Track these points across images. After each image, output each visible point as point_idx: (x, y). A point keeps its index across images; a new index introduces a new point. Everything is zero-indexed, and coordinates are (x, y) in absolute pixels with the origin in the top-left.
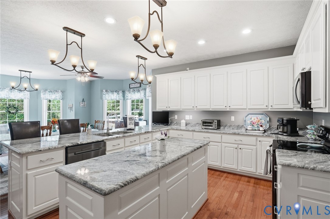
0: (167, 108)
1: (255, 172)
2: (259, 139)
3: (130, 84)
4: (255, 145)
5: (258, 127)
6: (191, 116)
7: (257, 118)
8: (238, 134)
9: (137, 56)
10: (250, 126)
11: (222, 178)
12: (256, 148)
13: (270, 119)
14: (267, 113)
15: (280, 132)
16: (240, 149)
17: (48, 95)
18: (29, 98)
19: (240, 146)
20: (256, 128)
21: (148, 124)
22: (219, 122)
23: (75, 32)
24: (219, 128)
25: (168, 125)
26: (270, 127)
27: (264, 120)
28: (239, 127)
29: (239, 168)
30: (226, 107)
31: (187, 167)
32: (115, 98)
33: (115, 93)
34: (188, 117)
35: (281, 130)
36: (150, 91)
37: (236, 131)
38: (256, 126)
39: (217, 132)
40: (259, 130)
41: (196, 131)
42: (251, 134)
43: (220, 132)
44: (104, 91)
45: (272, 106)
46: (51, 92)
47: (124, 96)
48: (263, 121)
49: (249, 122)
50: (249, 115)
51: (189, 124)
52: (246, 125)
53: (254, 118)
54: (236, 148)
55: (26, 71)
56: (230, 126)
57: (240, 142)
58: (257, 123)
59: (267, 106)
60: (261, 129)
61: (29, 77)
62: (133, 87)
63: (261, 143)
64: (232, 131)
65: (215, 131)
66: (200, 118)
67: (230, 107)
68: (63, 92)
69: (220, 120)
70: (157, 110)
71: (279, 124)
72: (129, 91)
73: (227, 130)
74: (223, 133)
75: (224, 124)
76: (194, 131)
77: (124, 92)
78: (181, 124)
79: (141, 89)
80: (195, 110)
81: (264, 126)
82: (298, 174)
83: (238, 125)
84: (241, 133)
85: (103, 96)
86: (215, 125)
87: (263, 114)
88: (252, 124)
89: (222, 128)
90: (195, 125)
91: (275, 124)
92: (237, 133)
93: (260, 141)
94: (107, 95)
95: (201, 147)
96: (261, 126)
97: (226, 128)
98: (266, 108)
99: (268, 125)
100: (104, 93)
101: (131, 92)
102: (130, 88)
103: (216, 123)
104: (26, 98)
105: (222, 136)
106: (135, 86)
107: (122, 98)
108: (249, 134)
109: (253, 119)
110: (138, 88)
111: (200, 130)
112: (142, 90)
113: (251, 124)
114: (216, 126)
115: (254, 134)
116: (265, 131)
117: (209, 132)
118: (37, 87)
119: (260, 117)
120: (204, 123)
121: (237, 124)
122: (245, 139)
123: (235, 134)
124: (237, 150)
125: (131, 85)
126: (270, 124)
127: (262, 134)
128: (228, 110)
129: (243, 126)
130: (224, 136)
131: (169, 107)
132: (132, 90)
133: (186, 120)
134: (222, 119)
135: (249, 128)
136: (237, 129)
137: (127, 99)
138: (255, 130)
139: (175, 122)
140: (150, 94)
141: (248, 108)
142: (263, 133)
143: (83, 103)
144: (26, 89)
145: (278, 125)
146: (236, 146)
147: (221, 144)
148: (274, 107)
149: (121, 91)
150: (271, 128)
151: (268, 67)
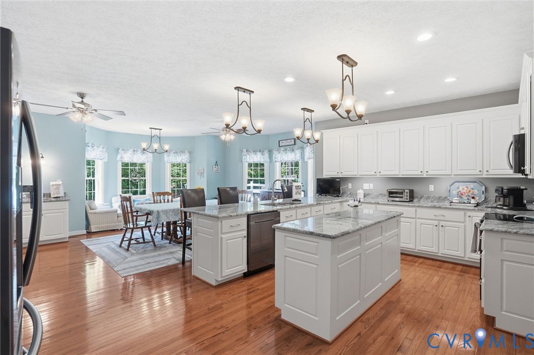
0: (338, 174)
1: (463, 256)
2: (469, 213)
3: (279, 141)
4: (463, 221)
5: (468, 199)
6: (371, 185)
7: (468, 187)
8: (440, 207)
9: (302, 109)
10: (456, 198)
11: (417, 264)
12: (465, 225)
13: (486, 188)
14: (480, 181)
15: (500, 205)
16: (442, 226)
17: (173, 157)
18: (152, 161)
19: (442, 223)
20: (465, 200)
21: (307, 196)
22: (412, 192)
23: (245, 90)
24: (412, 201)
25: (338, 196)
26: (485, 198)
27: (478, 190)
28: (440, 199)
29: (440, 252)
30: (421, 172)
31: (381, 235)
32: (259, 160)
33: (258, 153)
34: (366, 186)
35: (501, 203)
36: (311, 151)
37: (437, 204)
38: (466, 198)
39: (410, 204)
40: (470, 203)
41: (380, 204)
42: (457, 207)
43: (413, 205)
44: (245, 150)
45: (487, 171)
46: (177, 153)
47: (270, 157)
48: (476, 191)
49: (455, 193)
50: (456, 184)
51: (369, 194)
52: (451, 195)
53: (463, 188)
54: (436, 226)
55: (156, 129)
56: (427, 198)
57: (442, 218)
58: (466, 194)
59: (480, 171)
60: (473, 201)
61: (159, 136)
62: (283, 144)
63: (471, 219)
64: (430, 204)
65: (407, 204)
66: (385, 188)
67: (427, 172)
68: (190, 153)
69: (413, 190)
70: (324, 176)
71: (497, 195)
72: (278, 150)
73: (422, 203)
74: (419, 206)
75: (419, 195)
76: (378, 203)
77: (270, 152)
78: (358, 195)
79: (296, 147)
80: (378, 176)
81: (477, 198)
82: (502, 238)
83: (440, 197)
84: (444, 206)
85: (244, 157)
86: (406, 196)
87: (475, 182)
88: (460, 195)
89: (415, 200)
90: (377, 196)
91: (493, 195)
92: (438, 206)
93: (469, 217)
94: (248, 157)
95: (394, 217)
96: (473, 198)
97: (422, 200)
98: (479, 173)
99: (484, 196)
100: (245, 154)
101: (281, 152)
102: (279, 146)
103: (408, 194)
104: (149, 161)
105: (416, 210)
106: (288, 144)
107: (268, 160)
108: (454, 207)
109: (461, 189)
110: (291, 146)
111: (385, 203)
112: (297, 149)
113: (458, 195)
114: (408, 197)
115: (461, 207)
116: (478, 205)
117: (399, 205)
118: (167, 147)
119: (472, 185)
120: (390, 193)
121: (438, 196)
122: (449, 214)
123: (434, 207)
124: (437, 228)
125: (281, 142)
126: (486, 195)
127: (473, 208)
128: (425, 176)
129: (446, 197)
130: (419, 210)
131: (341, 173)
132: (282, 149)
133: (364, 190)
134: (417, 188)
135: (455, 200)
136: (438, 202)
137: (276, 162)
138: (465, 203)
139: (349, 193)
140: (312, 155)
141: (453, 173)
142: (475, 206)
143: (216, 167)
144: (156, 150)
145: (496, 197)
146: (436, 223)
147: (416, 221)
148: (491, 172)
149: (267, 151)
150: (487, 200)
151: (482, 120)
